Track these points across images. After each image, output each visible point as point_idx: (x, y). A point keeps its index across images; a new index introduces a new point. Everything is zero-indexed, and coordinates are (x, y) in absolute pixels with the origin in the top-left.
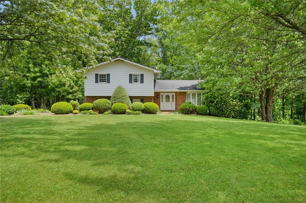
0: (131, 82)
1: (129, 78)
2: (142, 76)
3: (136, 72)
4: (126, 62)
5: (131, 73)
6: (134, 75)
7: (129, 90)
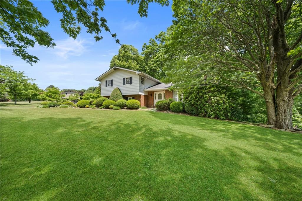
0: (124, 84)
1: (123, 81)
2: (131, 78)
3: (128, 76)
4: (122, 69)
5: (124, 77)
6: (126, 79)
7: (123, 90)
